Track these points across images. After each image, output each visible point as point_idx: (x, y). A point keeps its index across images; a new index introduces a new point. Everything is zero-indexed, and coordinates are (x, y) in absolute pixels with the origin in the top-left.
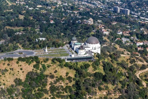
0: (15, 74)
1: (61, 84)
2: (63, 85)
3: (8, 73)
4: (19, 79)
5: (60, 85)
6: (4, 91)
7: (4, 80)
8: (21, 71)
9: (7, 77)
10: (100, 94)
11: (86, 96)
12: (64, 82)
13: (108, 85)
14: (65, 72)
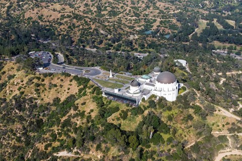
0: (60, 93)
1: (78, 120)
2: (78, 123)
3: (55, 88)
4: (60, 99)
5: (76, 121)
6: (37, 106)
7: (45, 95)
8: (67, 91)
9: (51, 93)
10: (94, 154)
11: (73, 149)
12: (82, 120)
13: (112, 147)
14: (92, 108)
